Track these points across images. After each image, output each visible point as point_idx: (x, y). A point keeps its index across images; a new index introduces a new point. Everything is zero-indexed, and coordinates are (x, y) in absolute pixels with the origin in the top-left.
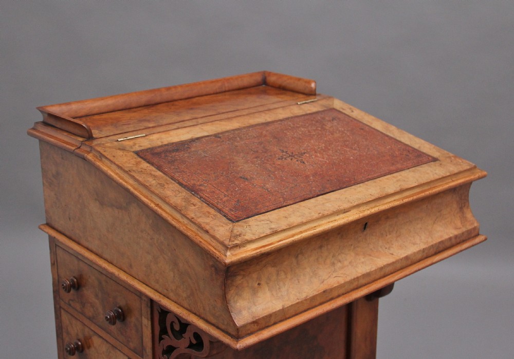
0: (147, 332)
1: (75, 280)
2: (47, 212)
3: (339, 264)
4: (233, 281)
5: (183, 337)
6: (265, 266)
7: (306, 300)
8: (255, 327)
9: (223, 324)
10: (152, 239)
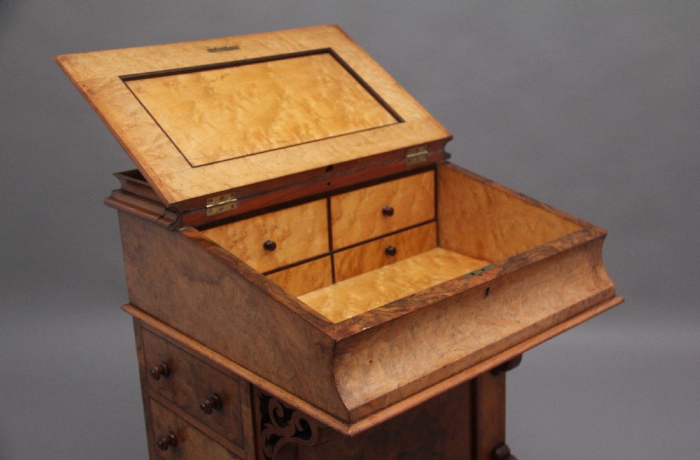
0: (248, 422)
1: (165, 366)
2: (130, 290)
3: (460, 336)
4: (341, 359)
5: (287, 425)
6: (376, 341)
7: (424, 377)
8: (369, 410)
9: (332, 408)
10: (249, 315)
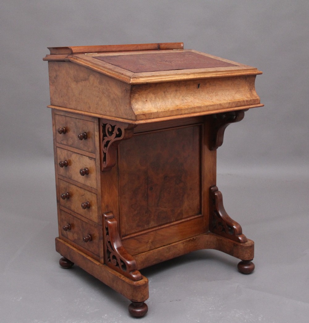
0: (97, 139)
1: (64, 129)
2: (51, 98)
3: (186, 101)
4: (134, 95)
5: (113, 133)
7: (168, 111)
8: (144, 117)
9: (130, 116)
10: (99, 89)
